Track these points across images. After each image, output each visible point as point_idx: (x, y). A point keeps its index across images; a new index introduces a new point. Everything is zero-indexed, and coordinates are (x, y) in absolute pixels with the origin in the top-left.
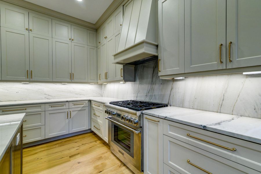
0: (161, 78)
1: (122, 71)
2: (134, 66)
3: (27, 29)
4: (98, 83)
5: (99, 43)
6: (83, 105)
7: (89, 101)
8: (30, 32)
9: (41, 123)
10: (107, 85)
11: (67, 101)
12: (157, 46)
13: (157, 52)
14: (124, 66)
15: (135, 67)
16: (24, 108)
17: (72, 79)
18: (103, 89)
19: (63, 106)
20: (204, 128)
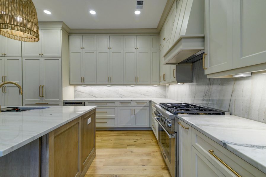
0: (208, 77)
1: (175, 71)
2: (191, 64)
3: (109, 48)
4: (160, 84)
5: (160, 45)
6: (145, 105)
7: (149, 101)
8: (110, 49)
9: (115, 115)
10: (169, 87)
11: (132, 100)
12: (203, 38)
13: (204, 45)
14: (177, 66)
15: (192, 66)
16: (106, 103)
17: (137, 82)
18: (166, 91)
19: (129, 104)
20: (225, 145)
